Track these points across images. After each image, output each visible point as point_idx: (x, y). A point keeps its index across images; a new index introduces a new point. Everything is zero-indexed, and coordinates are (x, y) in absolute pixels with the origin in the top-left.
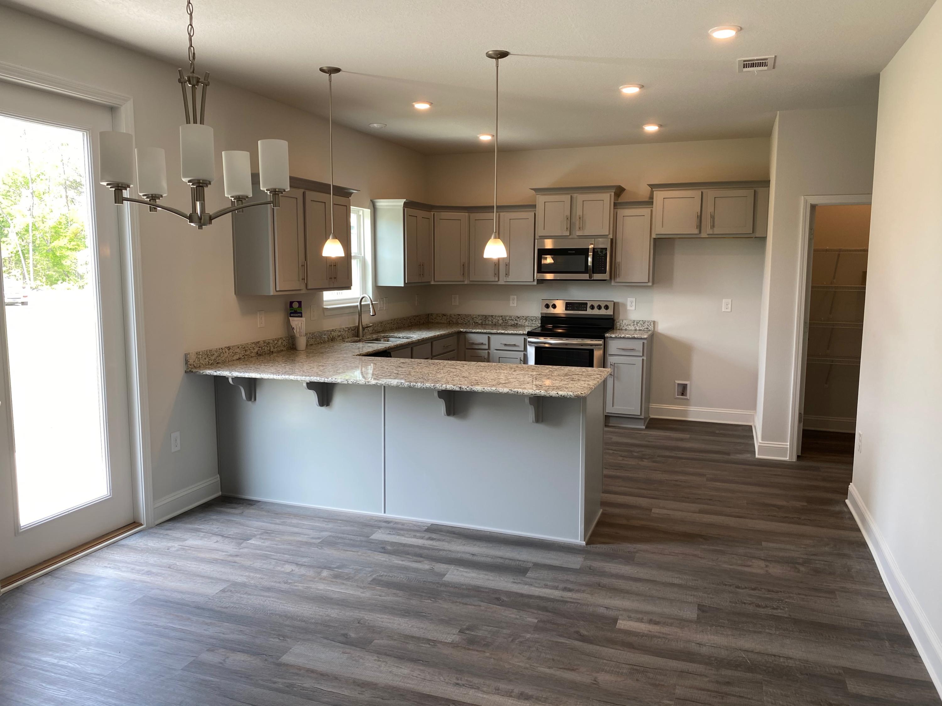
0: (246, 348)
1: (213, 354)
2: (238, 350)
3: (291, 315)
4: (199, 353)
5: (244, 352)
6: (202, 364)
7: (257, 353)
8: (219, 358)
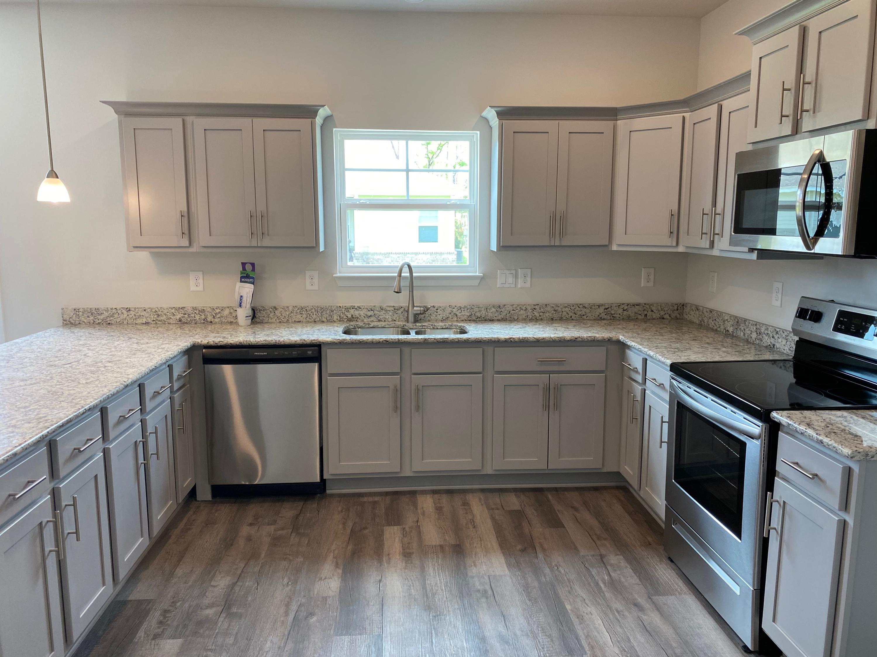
0: (159, 313)
1: (102, 313)
2: (144, 313)
3: (243, 280)
4: (78, 310)
5: (156, 316)
6: (84, 322)
7: (180, 321)
8: (111, 318)
